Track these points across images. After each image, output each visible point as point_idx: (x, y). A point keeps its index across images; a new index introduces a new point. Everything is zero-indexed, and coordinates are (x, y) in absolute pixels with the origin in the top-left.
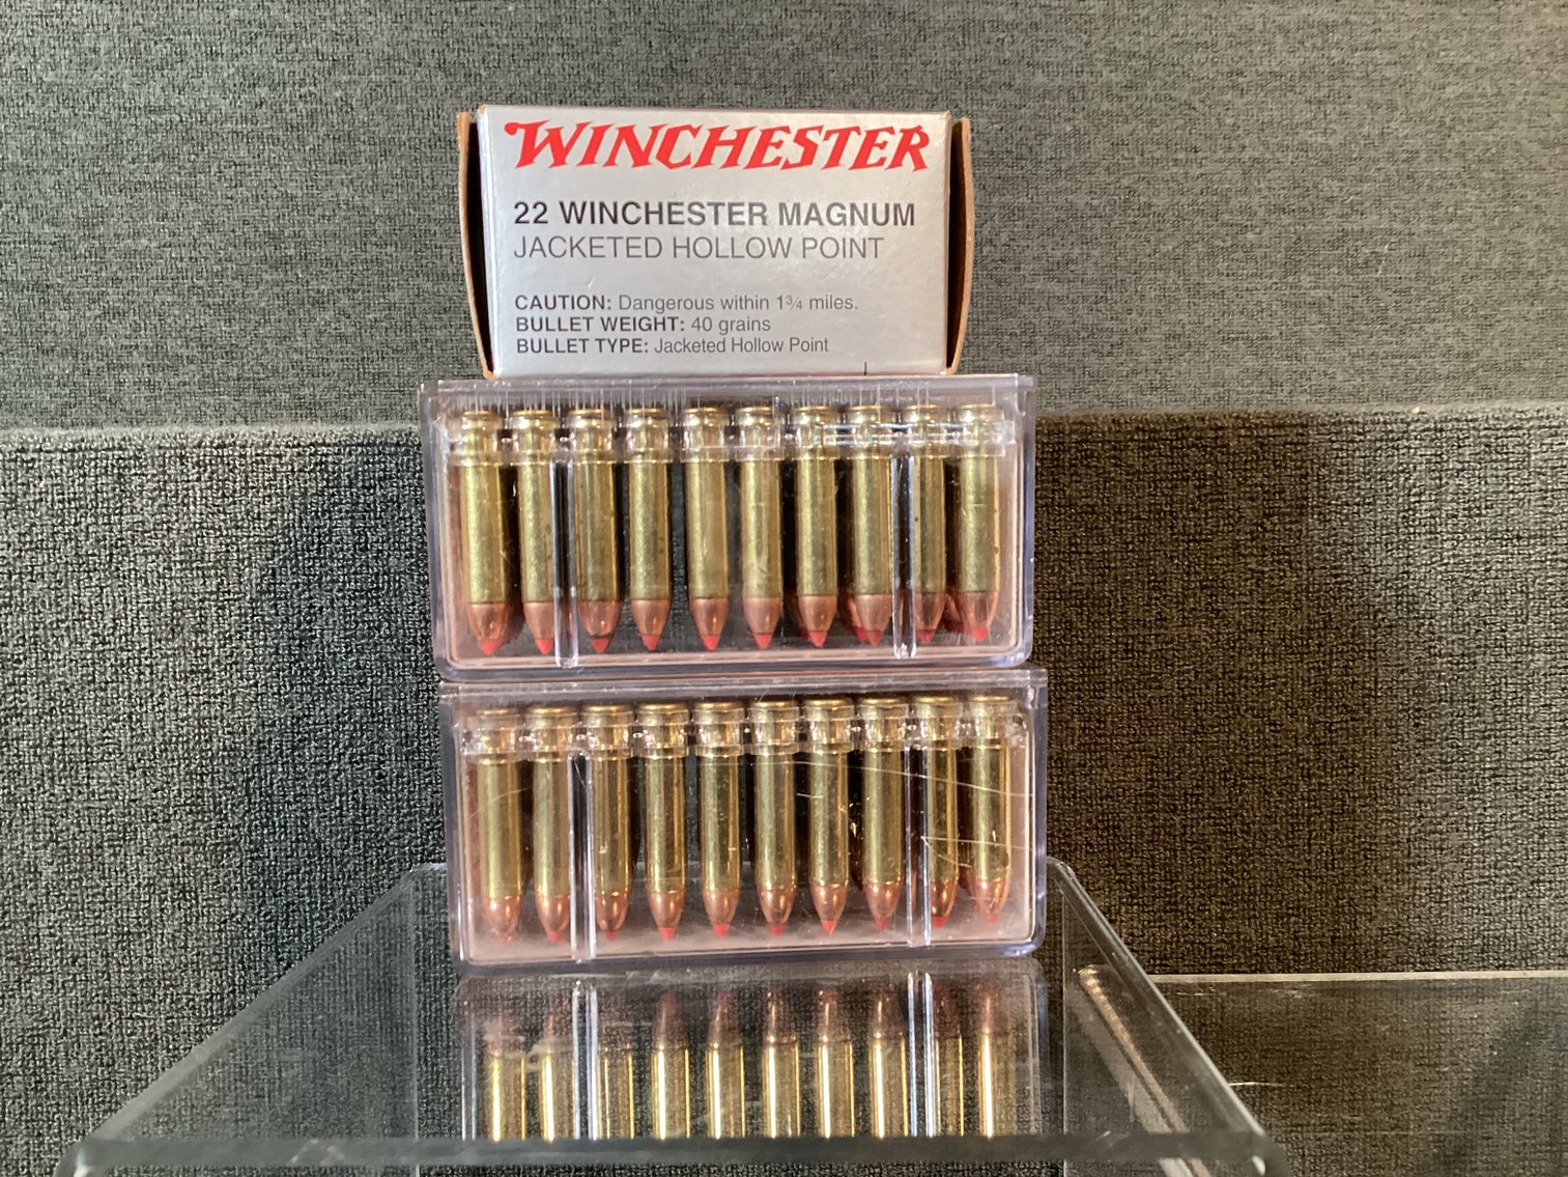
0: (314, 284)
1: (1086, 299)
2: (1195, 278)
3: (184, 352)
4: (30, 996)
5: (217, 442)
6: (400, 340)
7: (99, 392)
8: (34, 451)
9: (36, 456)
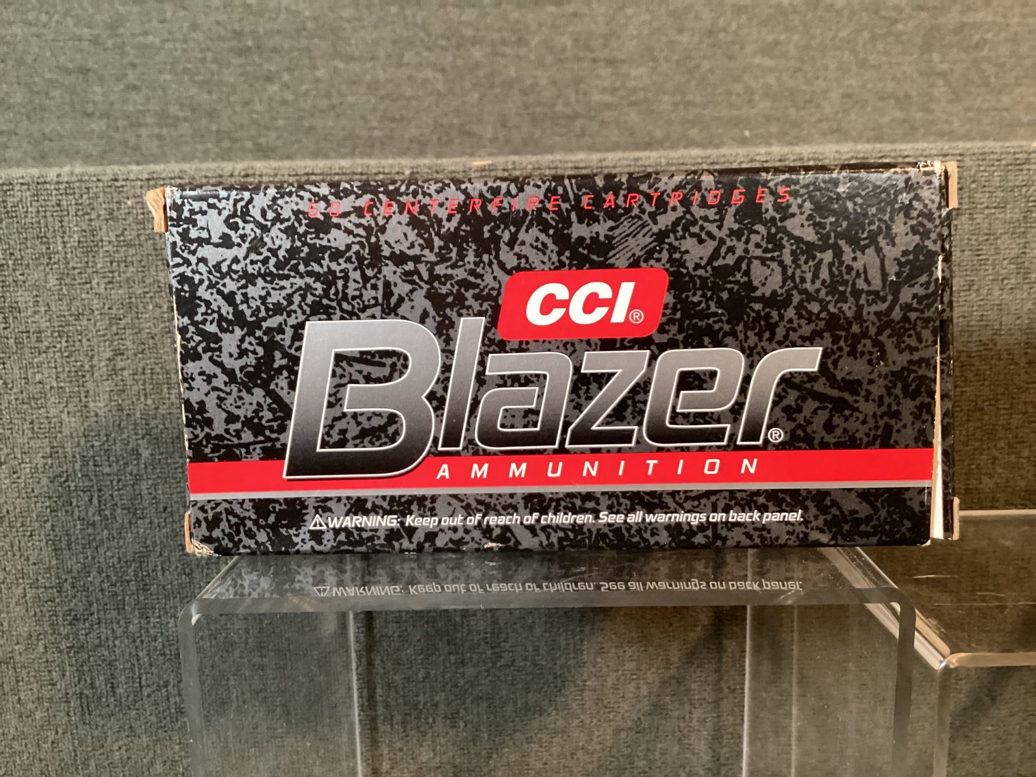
0: (266, 66)
1: (788, 69)
2: (862, 56)
3: (181, 114)
4: (138, 532)
5: (243, 173)
6: (323, 104)
7: (125, 143)
8: (123, 180)
9: (124, 183)
